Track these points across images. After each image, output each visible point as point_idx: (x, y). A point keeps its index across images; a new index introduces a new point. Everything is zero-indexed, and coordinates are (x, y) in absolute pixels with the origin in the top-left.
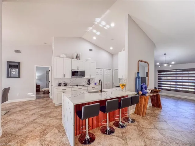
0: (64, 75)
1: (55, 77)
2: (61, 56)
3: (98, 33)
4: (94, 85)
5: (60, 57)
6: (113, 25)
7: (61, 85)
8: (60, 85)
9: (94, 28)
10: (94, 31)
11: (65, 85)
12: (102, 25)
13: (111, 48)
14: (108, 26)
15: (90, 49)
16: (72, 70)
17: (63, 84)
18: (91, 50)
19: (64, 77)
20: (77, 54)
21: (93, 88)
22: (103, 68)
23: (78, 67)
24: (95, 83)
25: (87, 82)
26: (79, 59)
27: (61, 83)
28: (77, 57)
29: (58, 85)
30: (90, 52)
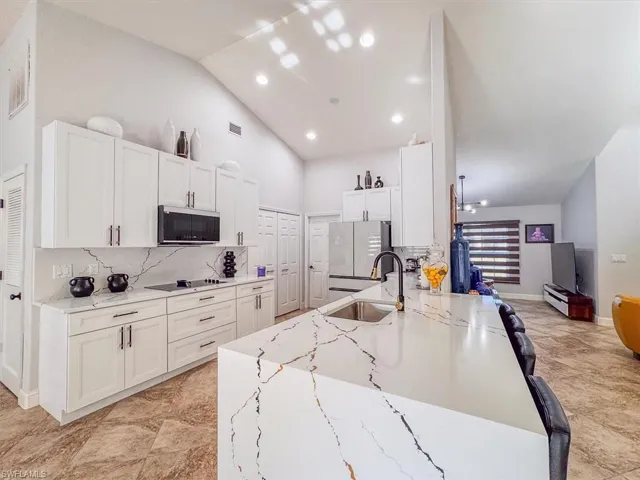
0: (115, 234)
2: (94, 122)
3: (290, 61)
4: (255, 278)
5: (86, 127)
6: (368, 40)
7: (92, 288)
9: (280, 32)
10: (278, 45)
11: (118, 284)
12: (326, 27)
13: (311, 136)
14: (346, 41)
15: (231, 124)
16: (160, 208)
17: (101, 284)
18: (235, 129)
19: (115, 245)
20: (182, 133)
21: (257, 292)
22: (275, 208)
23: (191, 196)
24: (259, 269)
25: (219, 264)
26: (192, 159)
27: (89, 279)
28: (182, 148)
29: (71, 289)
30: (234, 136)
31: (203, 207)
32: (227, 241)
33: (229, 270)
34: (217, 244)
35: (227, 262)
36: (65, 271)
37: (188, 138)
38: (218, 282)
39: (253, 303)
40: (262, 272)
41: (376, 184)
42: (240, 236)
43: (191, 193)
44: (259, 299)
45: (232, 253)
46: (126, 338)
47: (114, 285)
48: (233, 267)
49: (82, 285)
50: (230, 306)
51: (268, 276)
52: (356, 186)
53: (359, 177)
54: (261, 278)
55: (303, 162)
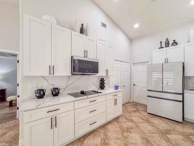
0: (52, 69)
1: (25, 75)
7: (44, 94)
8: (41, 94)
13: (136, 26)
15: (102, 23)
16: (72, 57)
17: (48, 92)
18: (104, 25)
19: (52, 75)
20: (82, 25)
21: (115, 97)
22: (120, 59)
23: (86, 52)
24: (115, 86)
25: (98, 84)
26: (86, 35)
27: (43, 90)
28: (82, 31)
29: (36, 95)
30: (103, 28)
31: (91, 57)
32: (101, 73)
33: (102, 86)
34: (98, 75)
35: (101, 83)
36: (34, 86)
37: (85, 27)
38: (98, 92)
39: (113, 103)
40: (116, 88)
41: (173, 44)
42: (107, 71)
43: (86, 51)
44: (116, 101)
45: (103, 78)
46: (54, 123)
47: (54, 93)
48: (104, 85)
49: (40, 93)
50: (103, 104)
51: (119, 90)
52: (160, 46)
53: (161, 42)
54: (116, 91)
55: (131, 40)
